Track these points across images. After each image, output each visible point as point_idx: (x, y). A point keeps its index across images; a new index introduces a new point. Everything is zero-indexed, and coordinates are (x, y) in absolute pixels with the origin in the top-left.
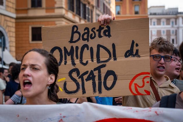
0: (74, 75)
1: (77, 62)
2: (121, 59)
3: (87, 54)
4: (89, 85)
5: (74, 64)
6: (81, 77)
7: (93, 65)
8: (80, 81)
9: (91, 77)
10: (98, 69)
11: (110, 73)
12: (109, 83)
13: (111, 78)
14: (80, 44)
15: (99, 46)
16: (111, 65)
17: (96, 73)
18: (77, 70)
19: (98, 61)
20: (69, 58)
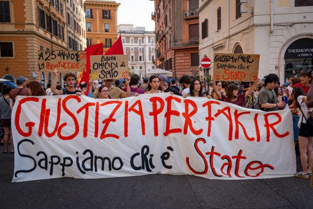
0: (103, 72)
1: (104, 68)
2: (119, 67)
3: (107, 65)
4: (108, 75)
5: (102, 68)
6: (106, 73)
7: (109, 69)
8: (105, 74)
9: (109, 73)
10: (112, 70)
11: (116, 72)
12: (116, 75)
13: (116, 74)
14: (105, 62)
15: (112, 63)
16: (116, 69)
17: (111, 72)
18: (104, 71)
19: (111, 68)
20: (101, 67)
